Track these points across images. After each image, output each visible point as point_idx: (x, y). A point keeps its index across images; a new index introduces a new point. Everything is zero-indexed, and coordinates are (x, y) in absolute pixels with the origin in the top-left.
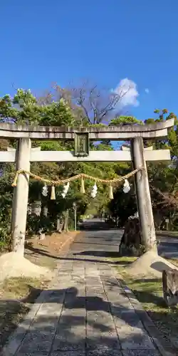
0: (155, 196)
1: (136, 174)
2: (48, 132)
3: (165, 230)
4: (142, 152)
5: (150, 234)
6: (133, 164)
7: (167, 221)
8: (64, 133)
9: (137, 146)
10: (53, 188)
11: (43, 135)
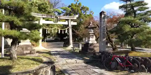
0: (73, 31)
1: (69, 28)
2: (47, 16)
3: (76, 42)
4: (70, 23)
5: (71, 41)
6: (68, 25)
7: (76, 39)
8: (51, 16)
9: (69, 21)
10: (49, 31)
11: (46, 17)
